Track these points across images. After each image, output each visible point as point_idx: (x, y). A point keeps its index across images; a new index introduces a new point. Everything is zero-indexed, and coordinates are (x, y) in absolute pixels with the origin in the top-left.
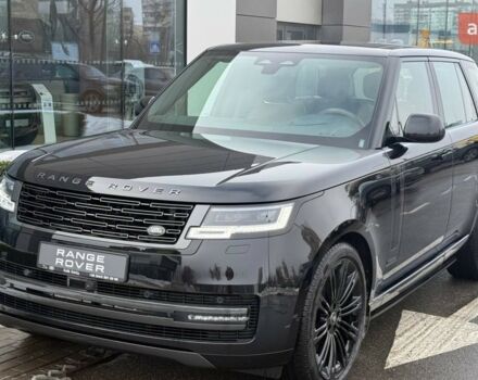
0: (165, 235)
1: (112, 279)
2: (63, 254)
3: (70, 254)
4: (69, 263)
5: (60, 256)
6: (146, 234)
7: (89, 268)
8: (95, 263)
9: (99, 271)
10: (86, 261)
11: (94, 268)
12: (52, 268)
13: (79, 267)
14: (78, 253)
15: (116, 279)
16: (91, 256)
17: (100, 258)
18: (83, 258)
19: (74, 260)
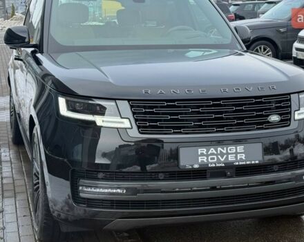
0: (281, 121)
1: (253, 162)
2: (205, 152)
3: (212, 150)
4: (213, 159)
5: (202, 155)
6: (269, 122)
7: (231, 158)
8: (236, 153)
9: (241, 159)
10: (228, 154)
11: (236, 157)
12: (196, 166)
13: (222, 160)
14: (219, 149)
15: (257, 162)
16: (232, 149)
17: (240, 148)
18: (225, 152)
19: (217, 155)
